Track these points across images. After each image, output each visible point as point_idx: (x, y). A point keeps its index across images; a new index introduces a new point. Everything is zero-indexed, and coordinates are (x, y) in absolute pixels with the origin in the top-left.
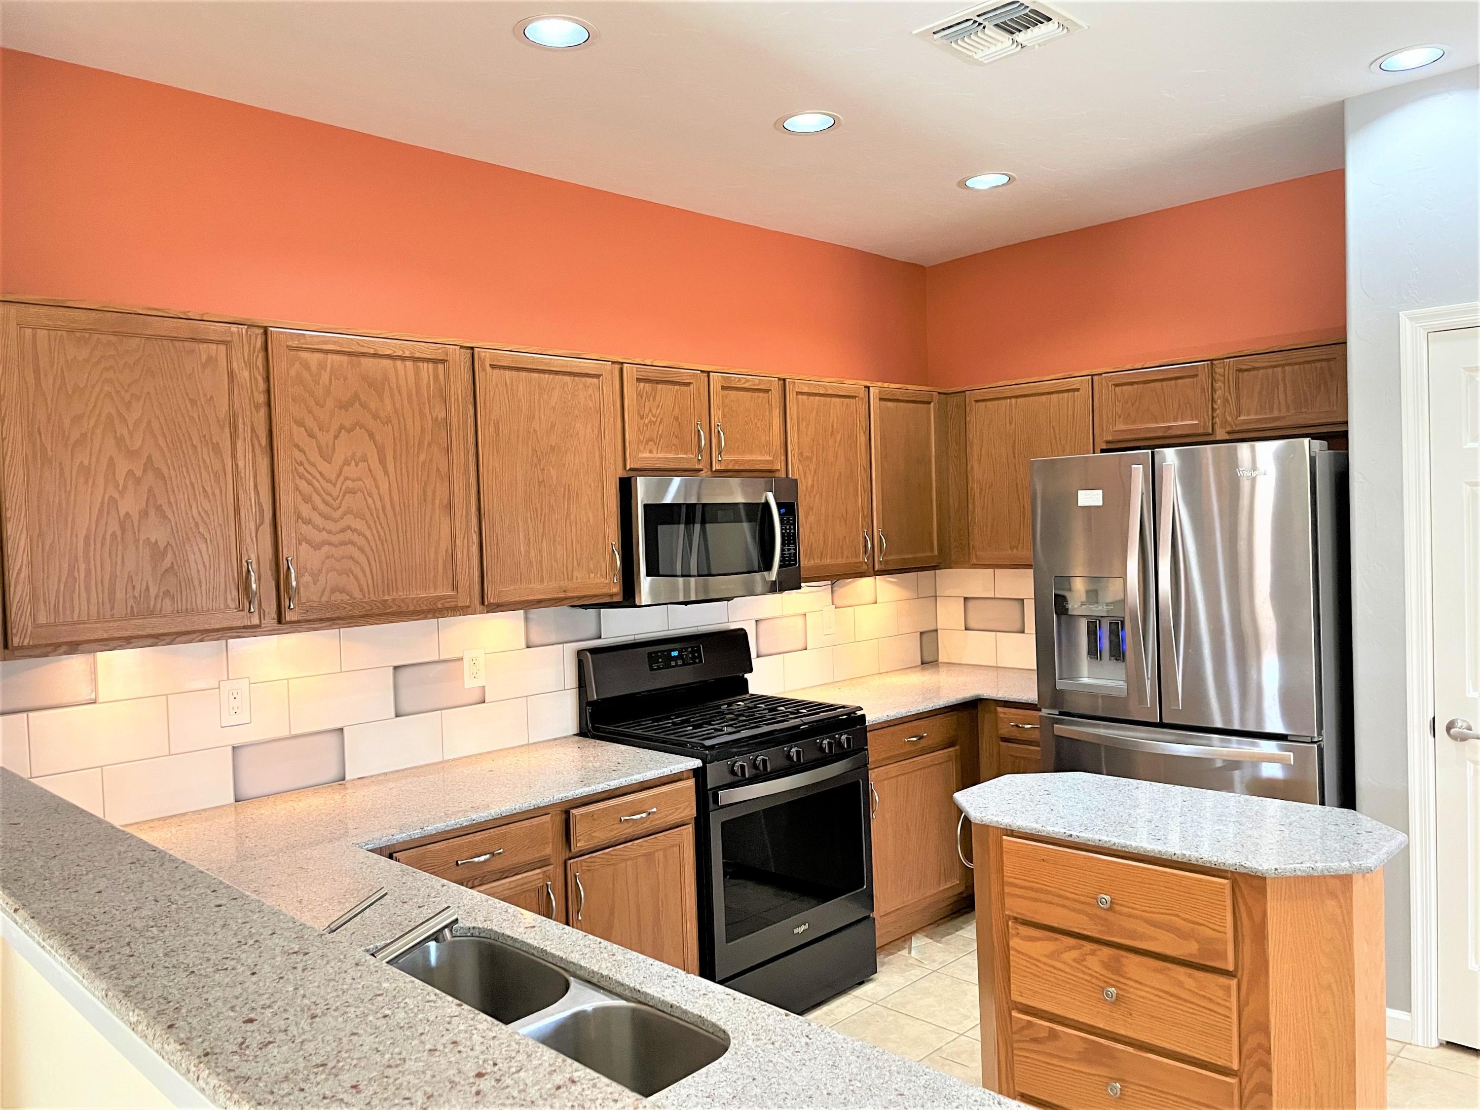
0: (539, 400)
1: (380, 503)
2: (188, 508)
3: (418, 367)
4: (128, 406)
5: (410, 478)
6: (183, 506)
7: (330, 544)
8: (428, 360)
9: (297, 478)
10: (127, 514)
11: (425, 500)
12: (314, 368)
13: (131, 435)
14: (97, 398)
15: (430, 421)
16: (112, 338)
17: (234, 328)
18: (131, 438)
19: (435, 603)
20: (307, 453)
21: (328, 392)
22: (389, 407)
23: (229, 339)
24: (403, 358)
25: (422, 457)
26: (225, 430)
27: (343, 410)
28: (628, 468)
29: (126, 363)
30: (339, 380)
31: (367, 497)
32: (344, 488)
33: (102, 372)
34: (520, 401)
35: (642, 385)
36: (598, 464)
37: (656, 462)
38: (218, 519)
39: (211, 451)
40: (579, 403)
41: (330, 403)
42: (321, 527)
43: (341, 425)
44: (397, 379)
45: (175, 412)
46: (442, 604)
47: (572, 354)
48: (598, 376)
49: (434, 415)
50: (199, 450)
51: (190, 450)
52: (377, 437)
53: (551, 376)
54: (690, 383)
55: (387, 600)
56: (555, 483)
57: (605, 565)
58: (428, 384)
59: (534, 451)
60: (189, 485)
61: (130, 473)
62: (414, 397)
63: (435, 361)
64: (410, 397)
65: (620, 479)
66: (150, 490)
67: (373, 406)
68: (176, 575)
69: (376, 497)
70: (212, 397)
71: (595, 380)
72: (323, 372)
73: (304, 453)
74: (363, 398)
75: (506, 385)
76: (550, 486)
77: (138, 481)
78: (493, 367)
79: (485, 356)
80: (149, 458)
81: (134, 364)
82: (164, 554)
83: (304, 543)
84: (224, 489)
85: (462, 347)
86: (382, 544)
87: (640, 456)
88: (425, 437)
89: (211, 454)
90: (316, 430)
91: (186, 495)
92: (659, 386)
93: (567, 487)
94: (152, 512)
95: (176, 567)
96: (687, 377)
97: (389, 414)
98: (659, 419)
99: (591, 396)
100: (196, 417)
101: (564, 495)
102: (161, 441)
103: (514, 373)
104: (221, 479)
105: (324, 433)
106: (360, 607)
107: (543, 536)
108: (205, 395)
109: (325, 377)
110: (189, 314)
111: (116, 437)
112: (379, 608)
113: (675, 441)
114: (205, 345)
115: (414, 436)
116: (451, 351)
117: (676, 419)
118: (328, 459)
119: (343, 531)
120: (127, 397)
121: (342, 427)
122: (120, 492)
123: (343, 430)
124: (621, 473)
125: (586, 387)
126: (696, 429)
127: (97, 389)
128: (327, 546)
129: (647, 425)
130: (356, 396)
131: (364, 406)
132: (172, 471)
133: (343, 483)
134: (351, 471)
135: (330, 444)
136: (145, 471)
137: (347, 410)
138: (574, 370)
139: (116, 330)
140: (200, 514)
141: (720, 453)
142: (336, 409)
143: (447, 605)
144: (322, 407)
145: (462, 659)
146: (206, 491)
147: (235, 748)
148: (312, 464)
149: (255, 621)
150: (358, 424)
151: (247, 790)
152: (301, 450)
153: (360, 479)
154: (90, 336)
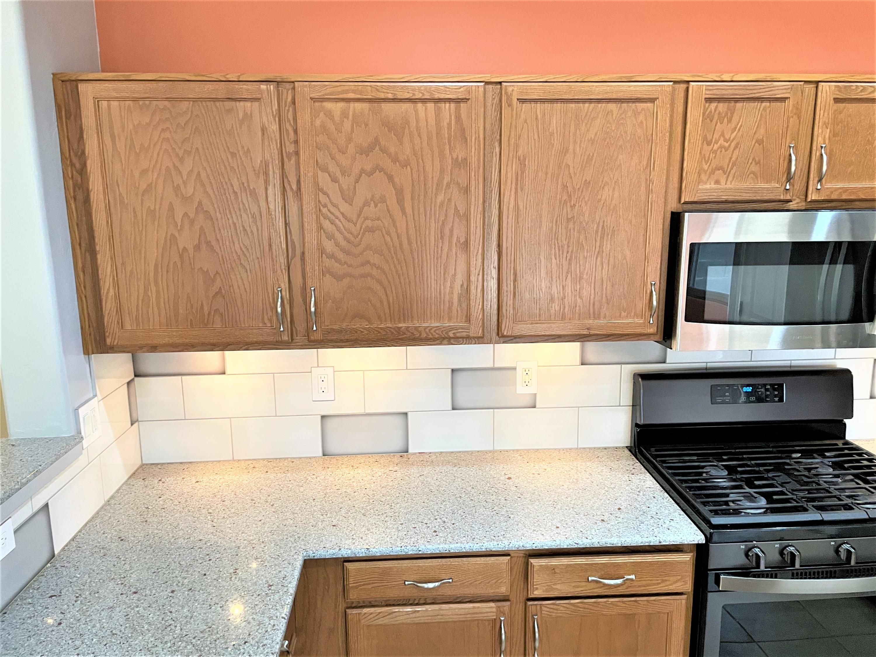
0: (575, 134)
1: (397, 241)
2: (232, 245)
3: (439, 109)
4: (182, 160)
5: (428, 216)
6: (227, 242)
7: (351, 276)
8: (450, 100)
9: (322, 218)
10: (185, 248)
11: (442, 238)
12: (337, 118)
13: (185, 183)
14: (158, 154)
15: (450, 161)
16: (166, 103)
17: (263, 87)
18: (185, 187)
19: (446, 333)
20: (331, 196)
21: (350, 140)
22: (408, 150)
23: (259, 96)
24: (424, 101)
25: (440, 198)
26: (260, 178)
27: (364, 155)
28: (682, 201)
29: (179, 124)
30: (360, 127)
31: (386, 236)
32: (364, 227)
33: (160, 133)
34: (552, 134)
35: (713, 105)
36: (643, 198)
37: (721, 194)
38: (256, 253)
39: (248, 195)
40: (626, 132)
41: (351, 149)
42: (343, 262)
43: (362, 169)
44: (417, 122)
45: (219, 163)
46: (454, 333)
47: (621, 77)
48: (652, 100)
49: (455, 156)
50: (239, 194)
51: (232, 196)
52: (396, 180)
53: (592, 105)
54: (787, 98)
55: (401, 327)
56: (586, 220)
57: (641, 304)
58: (449, 124)
59: (565, 187)
60: (232, 225)
61: (186, 214)
62: (434, 138)
63: (458, 101)
64: (429, 138)
65: (672, 213)
66: (202, 229)
67: (392, 150)
68: (224, 297)
69: (394, 235)
70: (248, 149)
71: (649, 105)
72: (345, 120)
73: (328, 196)
74: (383, 143)
75: (537, 118)
76: (581, 223)
77: (192, 222)
78: (522, 101)
79: (513, 90)
80: (200, 203)
81: (185, 125)
82: (213, 280)
83: (328, 275)
84: (260, 228)
85: (487, 83)
86: (399, 278)
87: (700, 187)
88: (444, 178)
89: (249, 199)
90: (338, 174)
91: (230, 233)
92: (739, 105)
93: (601, 224)
94: (204, 247)
95: (223, 291)
96: (781, 92)
97: (408, 157)
98: (733, 145)
99: (642, 122)
100: (236, 168)
101: (597, 232)
102: (209, 190)
103: (547, 106)
104: (258, 220)
105: (346, 177)
106: (375, 332)
107: (567, 273)
108: (243, 147)
109: (347, 125)
110: (227, 76)
111: (173, 186)
112: (392, 333)
113: (754, 168)
114: (242, 103)
115: (433, 178)
116: (474, 88)
117: (760, 142)
118: (348, 200)
119: (363, 265)
120: (181, 153)
121: (363, 171)
122: (179, 231)
123: (363, 175)
124: (673, 206)
125: (636, 114)
126: (788, 153)
127: (158, 147)
128: (348, 278)
129: (715, 152)
130: (376, 141)
131: (384, 150)
132: (218, 214)
133: (363, 222)
134: (371, 210)
135: (352, 187)
136: (197, 213)
137: (367, 156)
138: (620, 95)
139: (168, 96)
140: (241, 249)
141: (820, 180)
142: (357, 155)
143: (458, 335)
144: (345, 153)
145: (515, 369)
146: (245, 230)
147: (323, 417)
148: (335, 206)
149: (285, 338)
150: (378, 168)
151: (332, 448)
152: (325, 193)
153: (378, 219)
154: (150, 103)
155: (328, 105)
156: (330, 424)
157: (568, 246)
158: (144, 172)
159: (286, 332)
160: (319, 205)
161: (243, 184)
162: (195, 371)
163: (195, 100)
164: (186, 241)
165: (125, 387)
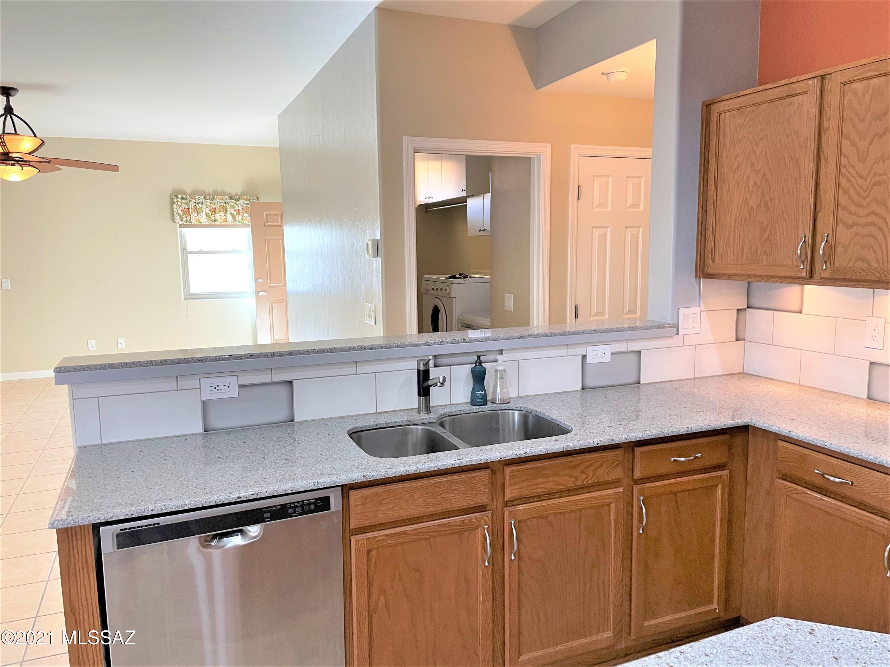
2: (779, 201)
6: (777, 200)
7: (858, 224)
9: (841, 177)
10: (752, 206)
12: (860, 95)
13: (757, 161)
14: (746, 143)
16: (754, 107)
17: (810, 82)
18: (757, 163)
20: (850, 158)
21: (868, 110)
23: (806, 90)
27: (878, 121)
29: (759, 120)
30: (877, 97)
32: (872, 182)
33: (749, 128)
39: (794, 165)
41: (869, 117)
42: (853, 213)
43: (876, 132)
45: (779, 144)
50: (788, 165)
51: (784, 167)
60: (781, 187)
61: (755, 183)
66: (763, 192)
68: (770, 242)
70: (797, 130)
72: (866, 94)
73: (848, 159)
77: (758, 188)
80: (764, 173)
81: (762, 120)
82: (766, 230)
83: (840, 224)
89: (794, 167)
90: (857, 139)
91: (779, 193)
94: (763, 205)
95: (770, 237)
100: (789, 146)
102: (771, 164)
105: (863, 141)
106: (871, 274)
108: (794, 129)
109: (867, 98)
111: (751, 164)
112: (885, 276)
114: (797, 97)
118: (862, 160)
119: (869, 215)
120: (758, 140)
121: (876, 134)
122: (750, 195)
123: (876, 137)
127: (746, 138)
128: (856, 227)
132: (774, 180)
133: (873, 177)
134: (879, 167)
135: (866, 149)
136: (762, 181)
137: (880, 121)
139: (754, 103)
142: (873, 121)
144: (863, 122)
146: (789, 191)
148: (852, 166)
149: (804, 275)
152: (845, 156)
154: (746, 110)
155: (854, 85)
156: (877, 370)
159: (805, 270)
160: (838, 166)
161: (791, 157)
162: (788, 309)
163: (770, 102)
164: (753, 203)
165: (735, 311)
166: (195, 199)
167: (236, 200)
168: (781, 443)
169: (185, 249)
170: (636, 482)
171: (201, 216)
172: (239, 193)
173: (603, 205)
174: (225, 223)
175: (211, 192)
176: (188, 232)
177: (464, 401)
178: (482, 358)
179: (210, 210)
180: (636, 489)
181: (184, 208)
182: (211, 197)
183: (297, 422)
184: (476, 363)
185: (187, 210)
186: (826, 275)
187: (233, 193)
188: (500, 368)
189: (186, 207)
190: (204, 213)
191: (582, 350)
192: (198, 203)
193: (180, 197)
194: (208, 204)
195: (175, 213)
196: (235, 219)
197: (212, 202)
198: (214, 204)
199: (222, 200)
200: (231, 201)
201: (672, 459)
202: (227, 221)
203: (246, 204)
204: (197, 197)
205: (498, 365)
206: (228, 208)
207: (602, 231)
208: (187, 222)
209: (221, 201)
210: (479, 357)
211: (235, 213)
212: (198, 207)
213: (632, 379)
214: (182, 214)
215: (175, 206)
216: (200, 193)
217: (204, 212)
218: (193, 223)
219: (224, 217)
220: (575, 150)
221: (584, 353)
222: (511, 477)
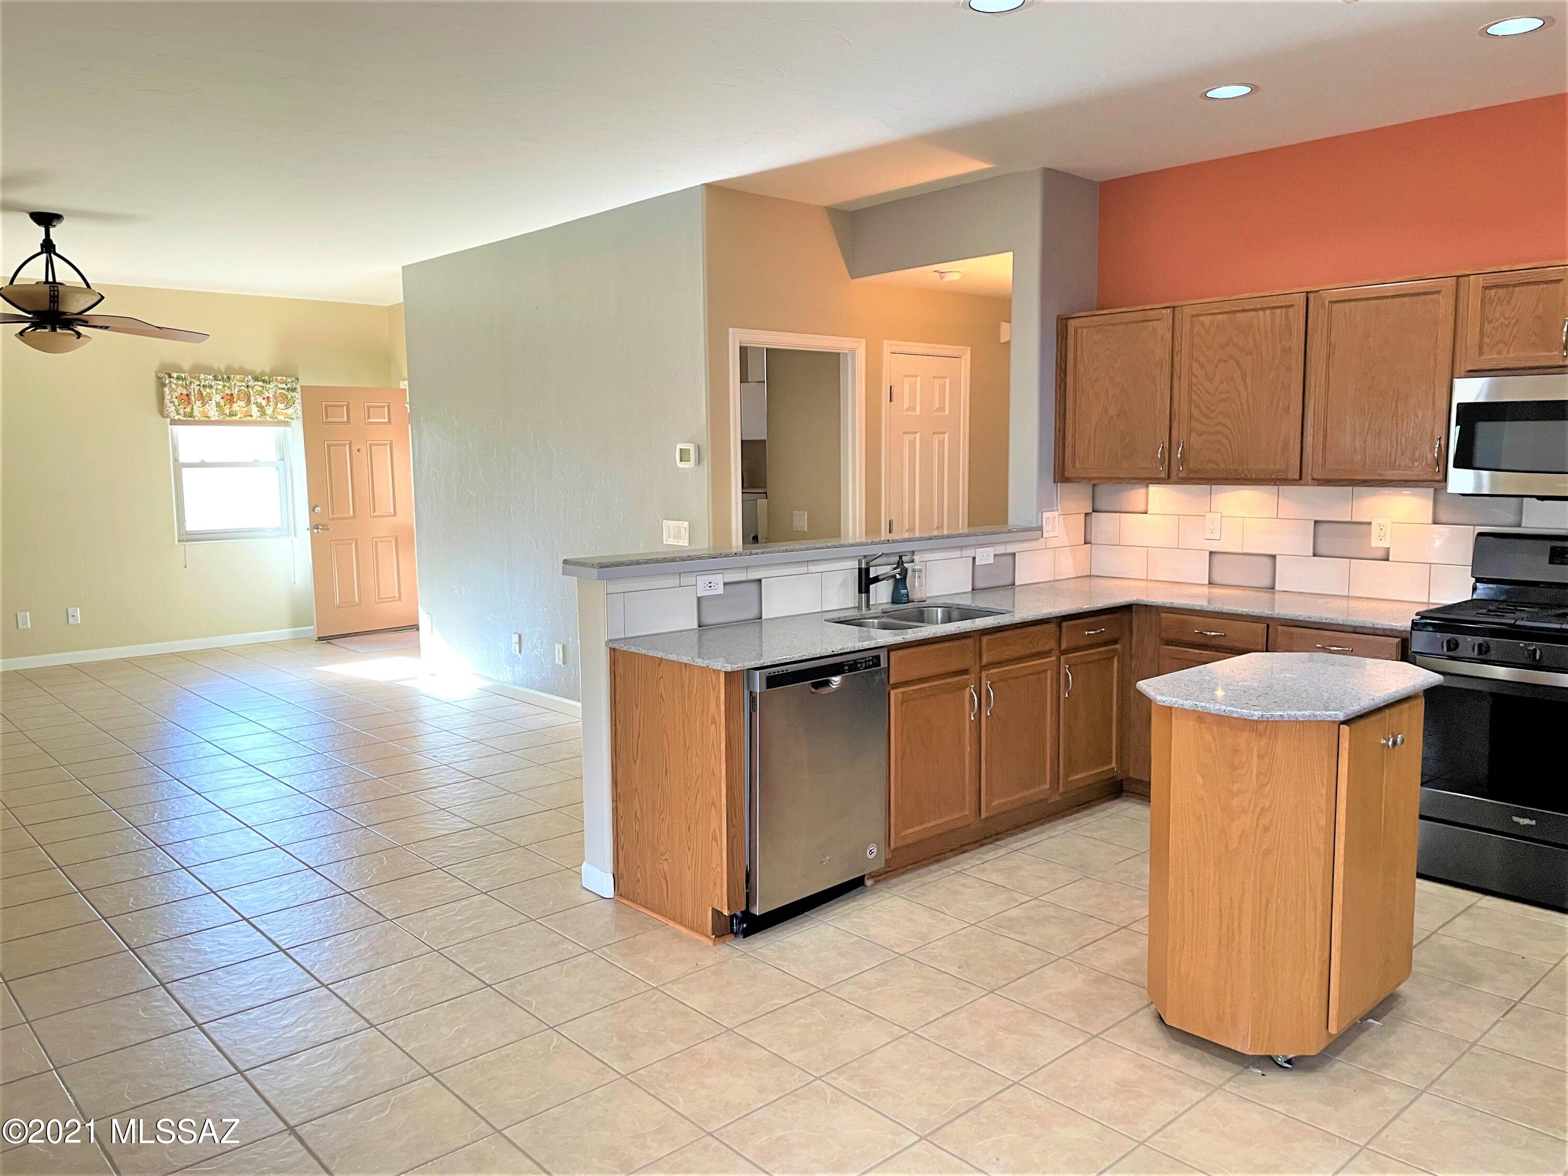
0: (1375, 323)
1: (1240, 406)
2: (1138, 413)
3: (1275, 313)
4: (1115, 361)
6: (1136, 412)
7: (1208, 433)
8: (1282, 307)
9: (1192, 393)
10: (1112, 416)
12: (1207, 326)
13: (1116, 375)
14: (1104, 358)
15: (1279, 349)
16: (1111, 327)
17: (1164, 311)
18: (1116, 377)
19: (1271, 475)
21: (1214, 340)
22: (1251, 344)
23: (1162, 317)
24: (1262, 310)
26: (1158, 368)
27: (1222, 349)
28: (1466, 370)
29: (1117, 339)
30: (1221, 330)
31: (1233, 403)
32: (1219, 398)
33: (1106, 345)
34: (1357, 325)
35: (1491, 292)
37: (1502, 363)
39: (1151, 381)
40: (1417, 318)
41: (1214, 346)
42: (1204, 422)
43: (1220, 358)
44: (1259, 324)
48: (1439, 292)
49: (1283, 346)
51: (1141, 382)
52: (1242, 364)
54: (1560, 279)
56: (1384, 387)
57: (1430, 456)
58: (1280, 324)
59: (1367, 362)
60: (1139, 400)
61: (1114, 394)
62: (1270, 334)
63: (1287, 307)
64: (1266, 334)
66: (1122, 403)
67: (1241, 344)
68: (1130, 447)
69: (1238, 402)
70: (1152, 351)
71: (1436, 296)
72: (1212, 326)
73: (1198, 379)
74: (1235, 340)
75: (1344, 314)
77: (1117, 399)
79: (1326, 296)
80: (1123, 387)
81: (1120, 339)
82: (1126, 437)
83: (1193, 433)
87: (1484, 358)
88: (1275, 361)
90: (1205, 363)
91: (1137, 405)
92: (1518, 289)
94: (1122, 415)
96: (1555, 275)
97: (1251, 349)
98: (1513, 321)
99: (1430, 310)
100: (1145, 363)
101: (1393, 397)
102: (1129, 378)
103: (1353, 304)
105: (1210, 365)
106: (1221, 473)
108: (1150, 350)
109: (1213, 329)
111: (1110, 377)
113: (1535, 339)
114: (1151, 323)
115: (1267, 362)
116: (1293, 297)
117: (1538, 317)
118: (1210, 380)
119: (1216, 425)
120: (1115, 356)
121: (1221, 360)
122: (1110, 405)
123: (1221, 362)
125: (1425, 304)
127: (1104, 354)
128: (1206, 435)
129: (1497, 329)
130: (1231, 339)
131: (1235, 345)
132: (1132, 394)
133: (1219, 395)
134: (1224, 386)
135: (1213, 371)
136: (1121, 393)
137: (1224, 349)
139: (1113, 322)
140: (1143, 416)
142: (1218, 349)
143: (1279, 477)
144: (1210, 349)
145: (1370, 523)
146: (1146, 403)
147: (1211, 553)
148: (1202, 385)
149: (1163, 475)
150: (1231, 357)
151: (1217, 579)
152: (1196, 376)
153: (1228, 392)
154: (1103, 328)
155: (1202, 318)
156: (1216, 558)
157: (1369, 409)
158: (1095, 369)
159: (1164, 471)
160: (1191, 385)
161: (1148, 374)
162: (1135, 510)
163: (1127, 324)
164: (1113, 412)
165: (1083, 516)
166: (199, 380)
167: (264, 381)
168: (1163, 615)
169: (176, 460)
170: (1063, 652)
171: (209, 408)
172: (267, 370)
173: (912, 408)
174: (249, 418)
175: (223, 370)
176: (181, 432)
177: (885, 601)
178: (904, 558)
179: (222, 398)
180: (1063, 658)
181: (181, 394)
182: (225, 377)
183: (765, 620)
184: (898, 562)
185: (185, 397)
186: (1181, 475)
187: (258, 370)
188: (917, 567)
189: (185, 392)
190: (213, 402)
191: (970, 552)
192: (204, 386)
193: (175, 375)
194: (220, 387)
195: (167, 402)
196: (263, 413)
197: (227, 384)
198: (229, 388)
199: (243, 381)
200: (256, 383)
201: (1087, 633)
202: (251, 416)
203: (280, 389)
204: (202, 376)
205: (915, 565)
206: (252, 394)
207: (911, 437)
208: (185, 416)
209: (240, 384)
210: (901, 557)
211: (264, 403)
212: (205, 393)
213: (1009, 581)
214: (177, 403)
215: (166, 390)
216: (208, 370)
217: (213, 400)
218: (197, 418)
219: (246, 409)
220: (888, 346)
221: (974, 555)
222: (988, 645)
